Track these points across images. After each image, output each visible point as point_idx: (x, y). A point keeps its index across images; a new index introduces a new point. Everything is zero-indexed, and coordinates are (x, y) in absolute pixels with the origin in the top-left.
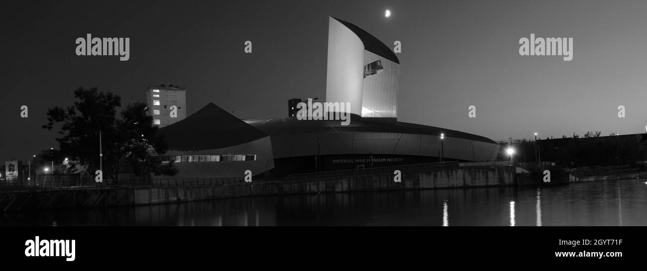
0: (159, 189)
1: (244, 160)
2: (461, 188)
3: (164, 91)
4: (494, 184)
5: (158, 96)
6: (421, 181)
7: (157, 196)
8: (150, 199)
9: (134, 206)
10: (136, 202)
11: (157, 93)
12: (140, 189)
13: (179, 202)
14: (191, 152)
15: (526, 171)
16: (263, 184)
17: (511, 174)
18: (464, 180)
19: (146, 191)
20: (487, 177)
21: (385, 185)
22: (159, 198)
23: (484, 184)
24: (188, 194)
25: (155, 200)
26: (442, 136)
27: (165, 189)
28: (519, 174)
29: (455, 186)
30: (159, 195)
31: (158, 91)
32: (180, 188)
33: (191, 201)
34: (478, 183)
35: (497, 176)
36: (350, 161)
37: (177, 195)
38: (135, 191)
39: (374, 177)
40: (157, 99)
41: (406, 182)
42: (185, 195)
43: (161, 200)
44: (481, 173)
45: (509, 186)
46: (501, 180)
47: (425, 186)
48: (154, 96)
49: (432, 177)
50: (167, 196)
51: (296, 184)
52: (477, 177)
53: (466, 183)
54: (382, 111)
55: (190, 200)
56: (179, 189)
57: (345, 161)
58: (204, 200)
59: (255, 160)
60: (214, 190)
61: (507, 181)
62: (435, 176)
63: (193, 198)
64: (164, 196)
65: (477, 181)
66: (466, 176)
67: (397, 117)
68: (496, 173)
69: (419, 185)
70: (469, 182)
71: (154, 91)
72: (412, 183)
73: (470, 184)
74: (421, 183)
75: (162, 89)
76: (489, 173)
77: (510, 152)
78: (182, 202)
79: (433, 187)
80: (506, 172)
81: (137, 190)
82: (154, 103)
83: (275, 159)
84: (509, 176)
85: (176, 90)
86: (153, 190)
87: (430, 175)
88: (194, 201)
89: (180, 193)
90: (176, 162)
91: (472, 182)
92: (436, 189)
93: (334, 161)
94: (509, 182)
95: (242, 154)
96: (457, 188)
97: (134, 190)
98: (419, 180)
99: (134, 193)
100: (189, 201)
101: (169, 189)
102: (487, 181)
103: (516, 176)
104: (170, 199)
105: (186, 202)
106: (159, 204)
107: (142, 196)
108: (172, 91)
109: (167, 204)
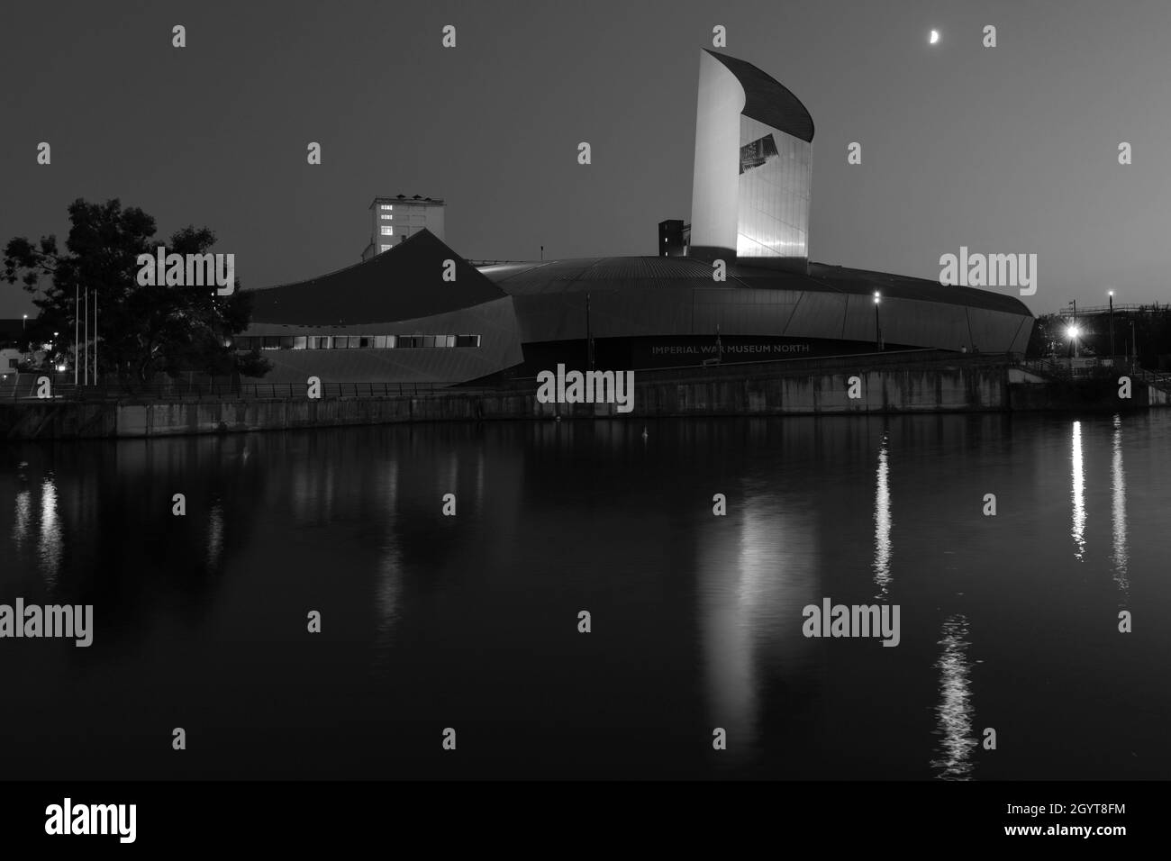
0: (171, 405)
1: (452, 346)
2: (875, 413)
3: (400, 207)
4: (956, 406)
5: (390, 217)
6: (784, 396)
7: (166, 417)
8: (150, 423)
9: (115, 438)
10: (120, 431)
11: (387, 212)
12: (127, 405)
13: (222, 433)
14: (329, 327)
15: (1034, 379)
16: (441, 398)
17: (998, 385)
18: (885, 394)
19: (141, 409)
20: (939, 392)
21: (704, 405)
22: (171, 423)
23: (931, 406)
24: (247, 416)
25: (160, 427)
26: (877, 297)
27: (188, 404)
28: (1016, 385)
29: (863, 408)
30: (171, 417)
31: (390, 208)
32: (227, 404)
33: (254, 431)
34: (916, 404)
35: (962, 387)
36: (689, 350)
37: (218, 418)
38: (119, 409)
39: (680, 387)
40: (387, 223)
41: (751, 398)
42: (240, 418)
43: (176, 428)
44: (924, 381)
45: (991, 411)
46: (973, 396)
47: (794, 409)
48: (383, 217)
49: (810, 387)
50: (192, 418)
51: (511, 399)
52: (916, 389)
53: (890, 402)
54: (777, 243)
55: (250, 429)
56: (223, 405)
57: (679, 349)
58: (287, 429)
59: (479, 345)
60: (316, 409)
61: (986, 400)
62: (818, 386)
63: (259, 424)
64: (184, 419)
65: (915, 399)
66: (888, 387)
67: (806, 256)
68: (961, 381)
69: (781, 405)
70: (895, 400)
71: (383, 207)
72: (764, 401)
73: (899, 406)
74: (784, 401)
75: (399, 204)
76: (944, 381)
77: (1073, 332)
78: (232, 432)
79: (811, 409)
80: (985, 379)
81: (122, 406)
82: (382, 230)
83: (523, 345)
84: (992, 387)
85: (425, 205)
86: (156, 407)
87: (806, 382)
88: (262, 431)
89: (225, 414)
90: (296, 348)
91: (903, 401)
92: (817, 415)
93: (656, 350)
94: (991, 403)
95: (448, 334)
96: (867, 414)
97: (116, 404)
98: (779, 395)
99: (116, 414)
100: (246, 432)
101: (199, 406)
102: (939, 401)
103: (1009, 388)
104: (199, 425)
105: (241, 433)
106: (173, 436)
107: (131, 419)
108: (415, 208)
109: (192, 435)
